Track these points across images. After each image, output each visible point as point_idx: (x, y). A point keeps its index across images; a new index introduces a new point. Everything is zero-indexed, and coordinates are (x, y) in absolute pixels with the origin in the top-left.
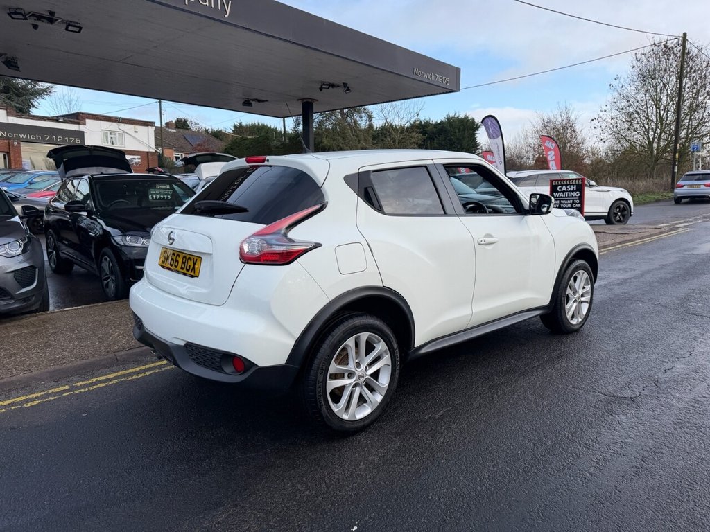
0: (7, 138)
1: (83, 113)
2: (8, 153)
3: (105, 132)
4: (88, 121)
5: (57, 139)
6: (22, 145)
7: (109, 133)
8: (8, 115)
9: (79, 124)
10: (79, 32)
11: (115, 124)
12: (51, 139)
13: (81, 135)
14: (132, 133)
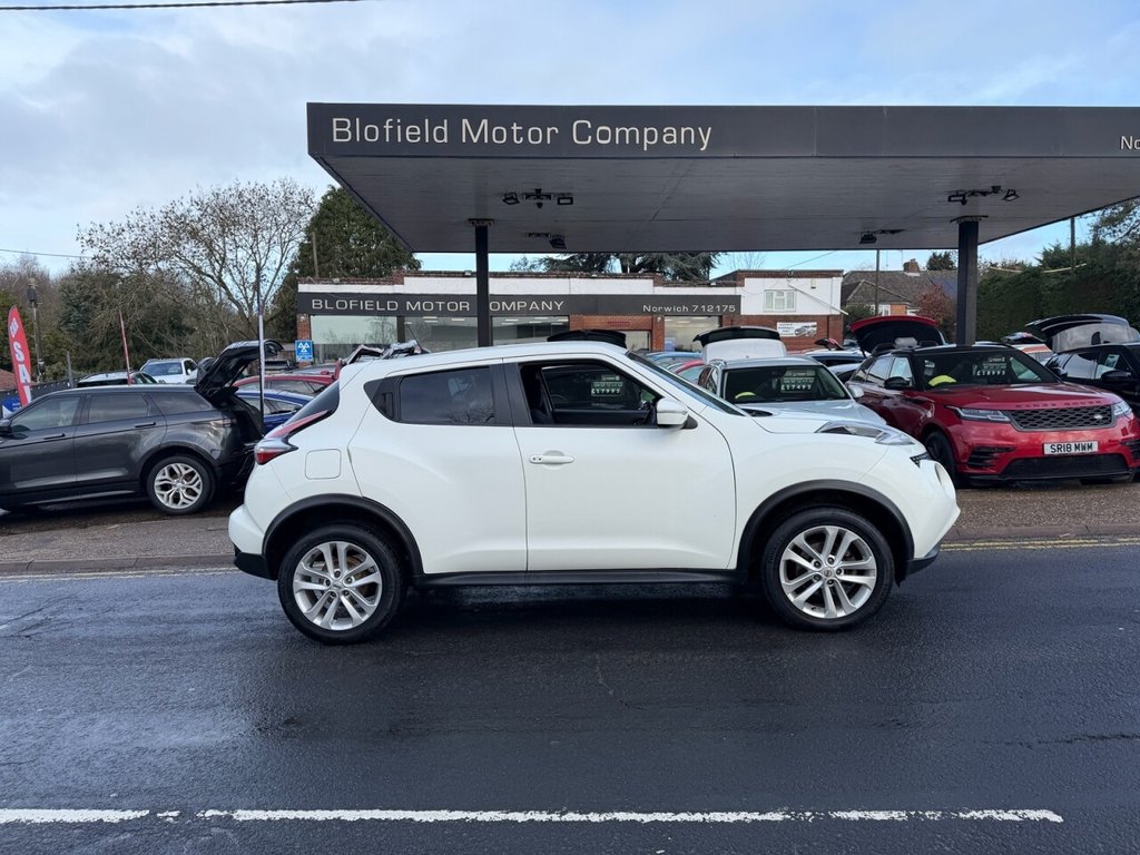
0: (652, 313)
1: (742, 271)
2: (651, 331)
3: (769, 294)
4: (748, 281)
5: (706, 309)
6: (667, 320)
7: (775, 294)
8: (656, 284)
9: (735, 286)
10: (572, 203)
11: (783, 281)
12: (700, 309)
13: (736, 300)
14: (807, 289)
